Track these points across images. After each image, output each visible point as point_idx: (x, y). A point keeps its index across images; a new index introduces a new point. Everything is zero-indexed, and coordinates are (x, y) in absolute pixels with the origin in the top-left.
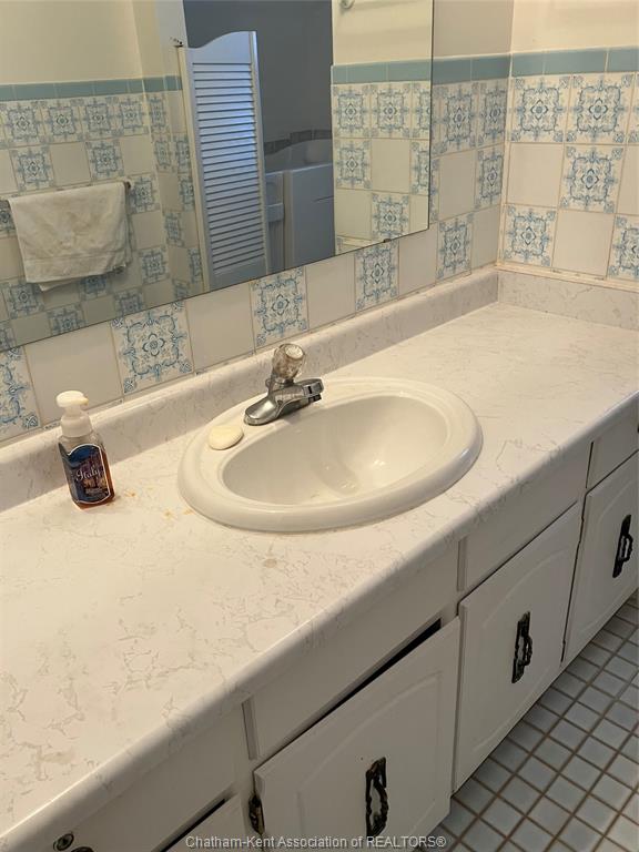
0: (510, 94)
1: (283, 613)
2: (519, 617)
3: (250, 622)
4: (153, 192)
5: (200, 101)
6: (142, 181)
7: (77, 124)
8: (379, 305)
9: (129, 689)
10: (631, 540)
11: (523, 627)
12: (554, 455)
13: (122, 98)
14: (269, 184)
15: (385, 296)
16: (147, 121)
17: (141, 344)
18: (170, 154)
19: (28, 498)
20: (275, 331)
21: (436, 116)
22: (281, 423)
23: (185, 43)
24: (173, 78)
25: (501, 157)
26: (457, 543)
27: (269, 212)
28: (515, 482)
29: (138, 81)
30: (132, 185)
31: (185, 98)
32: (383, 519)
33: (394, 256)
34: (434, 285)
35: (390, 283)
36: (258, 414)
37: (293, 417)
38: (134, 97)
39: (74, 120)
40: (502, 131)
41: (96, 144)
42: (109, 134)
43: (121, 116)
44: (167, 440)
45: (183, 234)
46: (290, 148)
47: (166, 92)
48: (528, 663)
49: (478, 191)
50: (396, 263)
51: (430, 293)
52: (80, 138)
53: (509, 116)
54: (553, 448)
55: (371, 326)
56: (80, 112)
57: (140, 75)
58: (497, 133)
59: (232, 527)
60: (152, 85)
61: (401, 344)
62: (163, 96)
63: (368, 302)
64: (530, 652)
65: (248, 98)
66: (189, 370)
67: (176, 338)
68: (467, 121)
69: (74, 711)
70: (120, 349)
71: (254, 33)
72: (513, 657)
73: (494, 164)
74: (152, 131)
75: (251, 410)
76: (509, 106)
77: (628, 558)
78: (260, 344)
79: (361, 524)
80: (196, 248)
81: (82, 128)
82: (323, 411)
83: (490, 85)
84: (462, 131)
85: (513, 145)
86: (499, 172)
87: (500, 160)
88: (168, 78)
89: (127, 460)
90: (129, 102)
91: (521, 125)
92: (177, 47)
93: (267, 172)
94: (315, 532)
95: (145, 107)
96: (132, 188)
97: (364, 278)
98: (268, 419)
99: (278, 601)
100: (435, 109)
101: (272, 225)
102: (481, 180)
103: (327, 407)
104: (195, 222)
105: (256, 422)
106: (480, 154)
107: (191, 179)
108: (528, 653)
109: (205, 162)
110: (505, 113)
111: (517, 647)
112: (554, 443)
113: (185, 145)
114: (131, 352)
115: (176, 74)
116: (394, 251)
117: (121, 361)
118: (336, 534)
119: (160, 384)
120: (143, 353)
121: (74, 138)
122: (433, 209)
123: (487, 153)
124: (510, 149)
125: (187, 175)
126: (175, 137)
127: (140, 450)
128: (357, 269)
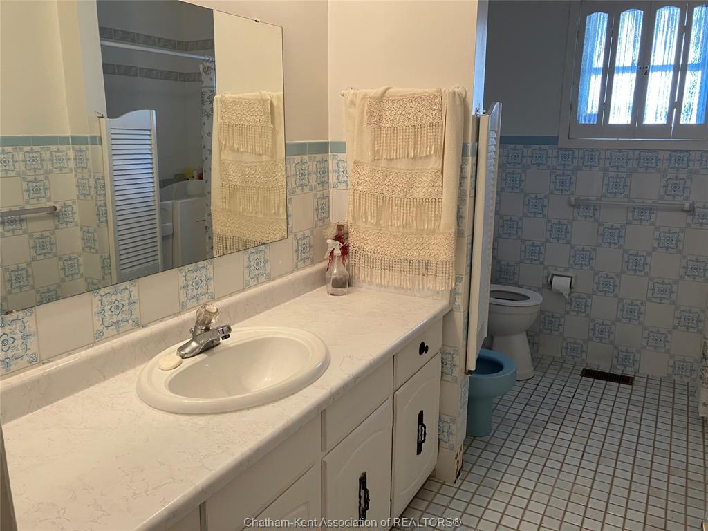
0: (330, 162)
1: (224, 452)
2: (360, 475)
3: (205, 458)
4: (73, 213)
5: (114, 152)
6: (65, 206)
7: (16, 164)
8: (258, 284)
9: (135, 498)
10: (425, 428)
11: (363, 481)
12: (371, 362)
13: (53, 148)
14: (163, 209)
15: (263, 278)
16: (72, 164)
17: (109, 307)
18: (89, 187)
19: (28, 413)
20: (193, 300)
21: (289, 173)
22: (203, 356)
23: (105, 115)
24: (96, 137)
25: (328, 197)
26: (321, 412)
27: (163, 229)
28: (351, 377)
29: (67, 138)
30: (59, 208)
31: (104, 151)
32: (276, 401)
33: (268, 254)
34: (292, 272)
35: (265, 270)
36: (187, 350)
37: (210, 352)
38: (63, 148)
39: (14, 162)
40: (327, 183)
41: (31, 178)
42: (41, 172)
43: (51, 160)
44: (122, 372)
45: (97, 244)
46: (174, 185)
47: (89, 146)
48: (368, 508)
49: (316, 216)
50: (268, 258)
51: (290, 277)
52: (18, 174)
53: (330, 175)
54: (371, 358)
55: (255, 297)
56: (19, 156)
57: (69, 134)
58: (324, 183)
59: (181, 414)
60: (76, 140)
61: (274, 309)
62: (87, 148)
63: (252, 282)
64: (369, 499)
65: (149, 152)
66: (139, 325)
67: (131, 303)
68: (306, 176)
69: (102, 513)
70: (96, 310)
71: (154, 111)
72: (358, 505)
73: (324, 201)
74: (75, 171)
75: (181, 349)
76: (330, 169)
77: (424, 440)
78: (184, 308)
79: (263, 405)
80: (107, 254)
81: (20, 167)
82: (228, 349)
83: (319, 157)
84: (304, 182)
85: (335, 191)
86: (327, 206)
87: (327, 199)
88: (91, 137)
89: (97, 385)
90: (59, 151)
91: (338, 179)
92: (100, 117)
93: (161, 201)
94: (235, 411)
95: (71, 154)
96: (57, 211)
97: (249, 267)
98: (194, 354)
99: (219, 447)
100: (288, 169)
101: (165, 238)
102: (317, 210)
103: (231, 346)
104: (108, 236)
105: (186, 356)
106: (316, 195)
107: (105, 205)
108: (367, 501)
109: (117, 193)
110: (328, 172)
111: (360, 497)
112: (371, 355)
113: (102, 182)
114: (102, 312)
115: (98, 134)
116: (267, 251)
117: (96, 318)
118: (248, 412)
119: (119, 333)
120: (110, 313)
121: (13, 174)
122: (289, 226)
123: (319, 194)
124: (333, 193)
125: (102, 202)
126: (94, 176)
127: (105, 378)
128: (245, 262)
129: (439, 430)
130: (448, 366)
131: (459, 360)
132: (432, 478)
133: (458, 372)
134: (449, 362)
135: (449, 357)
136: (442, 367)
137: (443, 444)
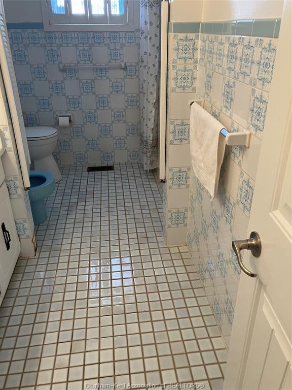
10: (8, 232)
77: (10, 240)
129: (17, 229)
130: (13, 189)
131: (18, 183)
132: (20, 259)
133: (20, 191)
134: (12, 186)
135: (12, 183)
136: (9, 190)
137: (21, 237)
